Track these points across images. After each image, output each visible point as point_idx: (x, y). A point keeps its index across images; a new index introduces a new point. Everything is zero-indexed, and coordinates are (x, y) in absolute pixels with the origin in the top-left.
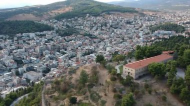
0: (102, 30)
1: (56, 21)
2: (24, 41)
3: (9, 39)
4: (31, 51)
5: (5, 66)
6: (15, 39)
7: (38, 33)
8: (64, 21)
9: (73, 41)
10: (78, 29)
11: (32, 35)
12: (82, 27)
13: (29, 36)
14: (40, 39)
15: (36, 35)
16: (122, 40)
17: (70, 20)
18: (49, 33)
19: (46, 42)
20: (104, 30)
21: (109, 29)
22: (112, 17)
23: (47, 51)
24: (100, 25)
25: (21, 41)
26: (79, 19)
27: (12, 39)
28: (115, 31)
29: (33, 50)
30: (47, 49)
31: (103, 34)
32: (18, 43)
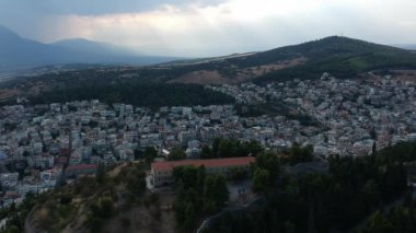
0: (339, 109)
1: (253, 85)
2: (169, 121)
3: (148, 115)
4: (169, 138)
5: (118, 158)
6: (157, 115)
7: (199, 108)
8: (269, 86)
9: (258, 128)
10: (290, 104)
11: (187, 110)
12: (300, 100)
13: (180, 113)
14: (198, 118)
15: (194, 111)
16: (367, 135)
17: (281, 84)
18: (220, 108)
19: (206, 125)
20: (345, 109)
21: (358, 107)
22: (384, 82)
23: (195, 142)
24: (341, 98)
25: (163, 121)
26: (302, 84)
27: (153, 115)
28: (372, 113)
29: (172, 137)
30: (198, 137)
31: (336, 117)
32: (158, 123)
